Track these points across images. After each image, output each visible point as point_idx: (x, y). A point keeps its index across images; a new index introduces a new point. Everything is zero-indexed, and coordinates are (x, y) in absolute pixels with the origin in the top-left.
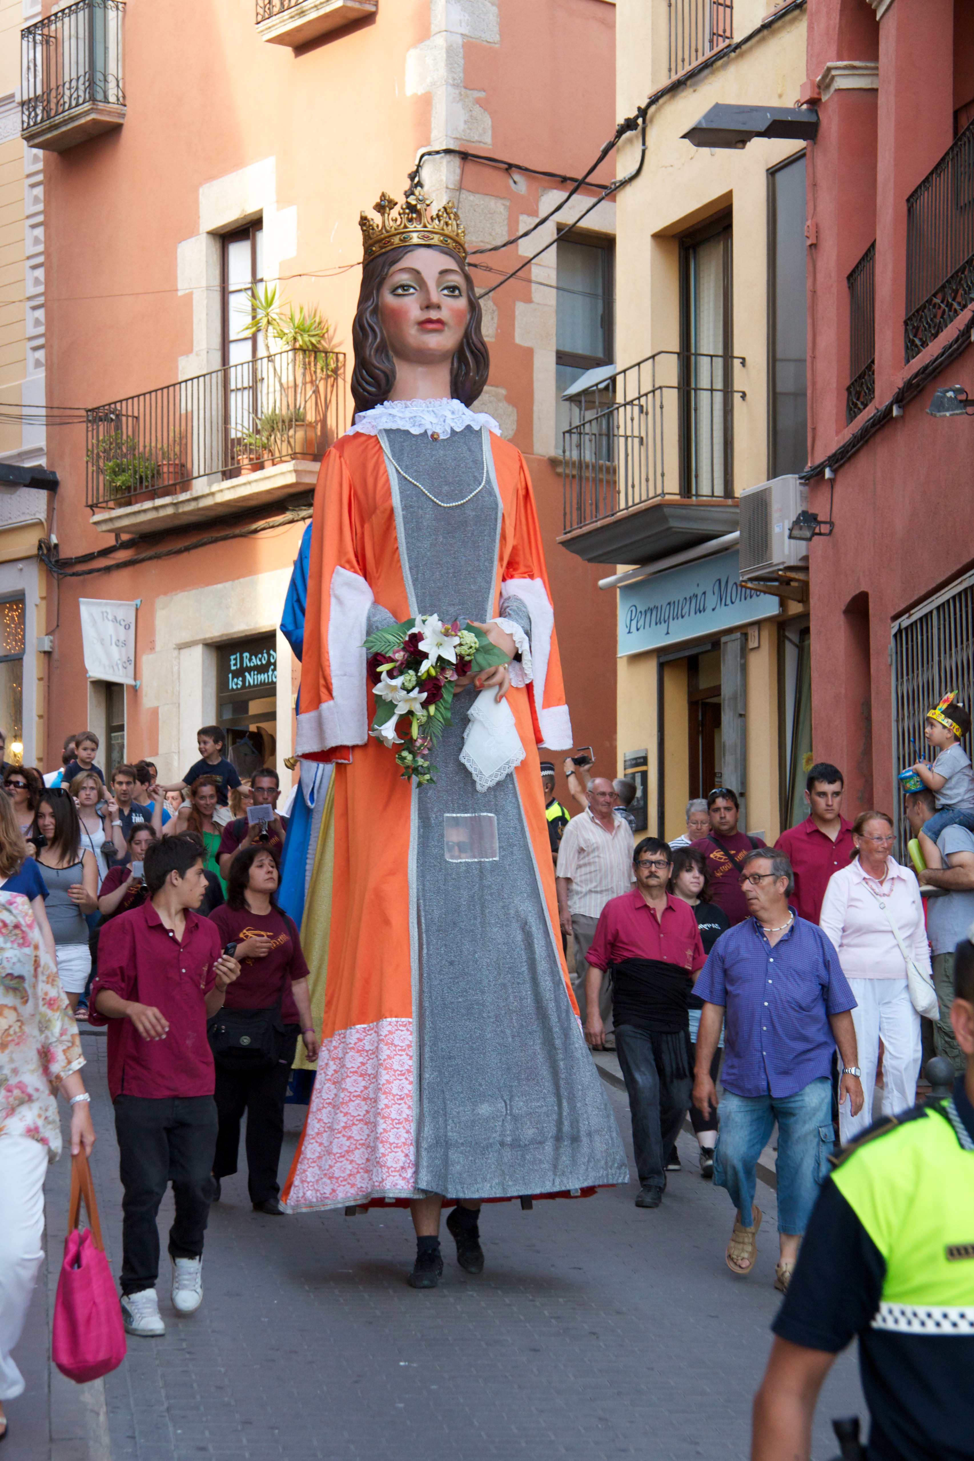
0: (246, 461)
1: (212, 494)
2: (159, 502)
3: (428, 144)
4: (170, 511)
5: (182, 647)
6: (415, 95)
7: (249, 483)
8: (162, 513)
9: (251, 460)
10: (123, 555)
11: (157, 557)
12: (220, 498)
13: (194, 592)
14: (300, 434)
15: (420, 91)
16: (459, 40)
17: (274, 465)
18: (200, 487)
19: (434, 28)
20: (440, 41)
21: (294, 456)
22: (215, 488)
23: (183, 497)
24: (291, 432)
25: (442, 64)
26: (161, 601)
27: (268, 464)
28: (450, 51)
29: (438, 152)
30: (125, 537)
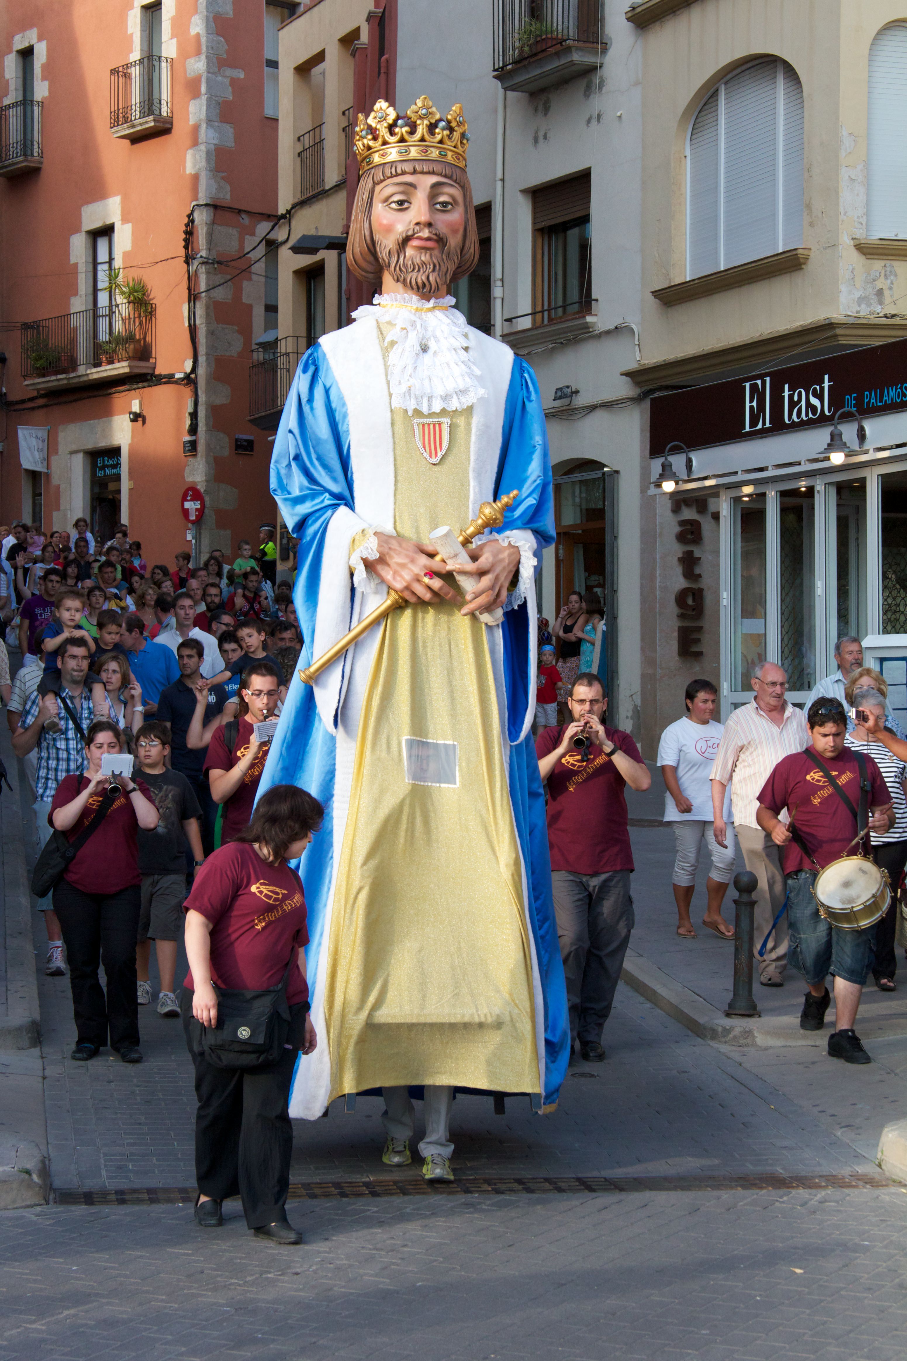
0: (104, 359)
1: (87, 375)
2: (60, 377)
3: (197, 200)
4: (65, 382)
5: (73, 453)
6: (191, 174)
7: (106, 370)
8: (61, 383)
9: (107, 358)
10: (41, 402)
11: (59, 404)
12: (91, 377)
13: (78, 424)
14: (132, 346)
15: (193, 172)
16: (213, 147)
17: (119, 362)
18: (82, 370)
19: (200, 141)
20: (203, 147)
21: (128, 358)
22: (89, 372)
23: (72, 375)
24: (127, 345)
25: (204, 160)
26: (61, 428)
27: (116, 361)
28: (208, 153)
29: (202, 205)
30: (42, 392)
